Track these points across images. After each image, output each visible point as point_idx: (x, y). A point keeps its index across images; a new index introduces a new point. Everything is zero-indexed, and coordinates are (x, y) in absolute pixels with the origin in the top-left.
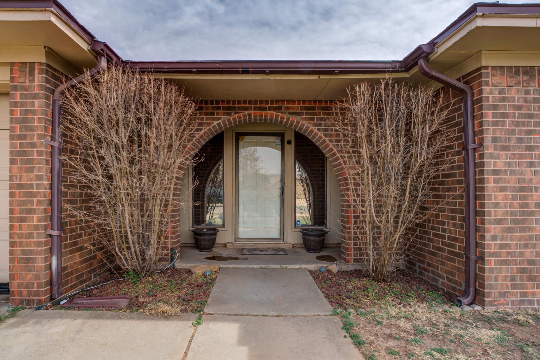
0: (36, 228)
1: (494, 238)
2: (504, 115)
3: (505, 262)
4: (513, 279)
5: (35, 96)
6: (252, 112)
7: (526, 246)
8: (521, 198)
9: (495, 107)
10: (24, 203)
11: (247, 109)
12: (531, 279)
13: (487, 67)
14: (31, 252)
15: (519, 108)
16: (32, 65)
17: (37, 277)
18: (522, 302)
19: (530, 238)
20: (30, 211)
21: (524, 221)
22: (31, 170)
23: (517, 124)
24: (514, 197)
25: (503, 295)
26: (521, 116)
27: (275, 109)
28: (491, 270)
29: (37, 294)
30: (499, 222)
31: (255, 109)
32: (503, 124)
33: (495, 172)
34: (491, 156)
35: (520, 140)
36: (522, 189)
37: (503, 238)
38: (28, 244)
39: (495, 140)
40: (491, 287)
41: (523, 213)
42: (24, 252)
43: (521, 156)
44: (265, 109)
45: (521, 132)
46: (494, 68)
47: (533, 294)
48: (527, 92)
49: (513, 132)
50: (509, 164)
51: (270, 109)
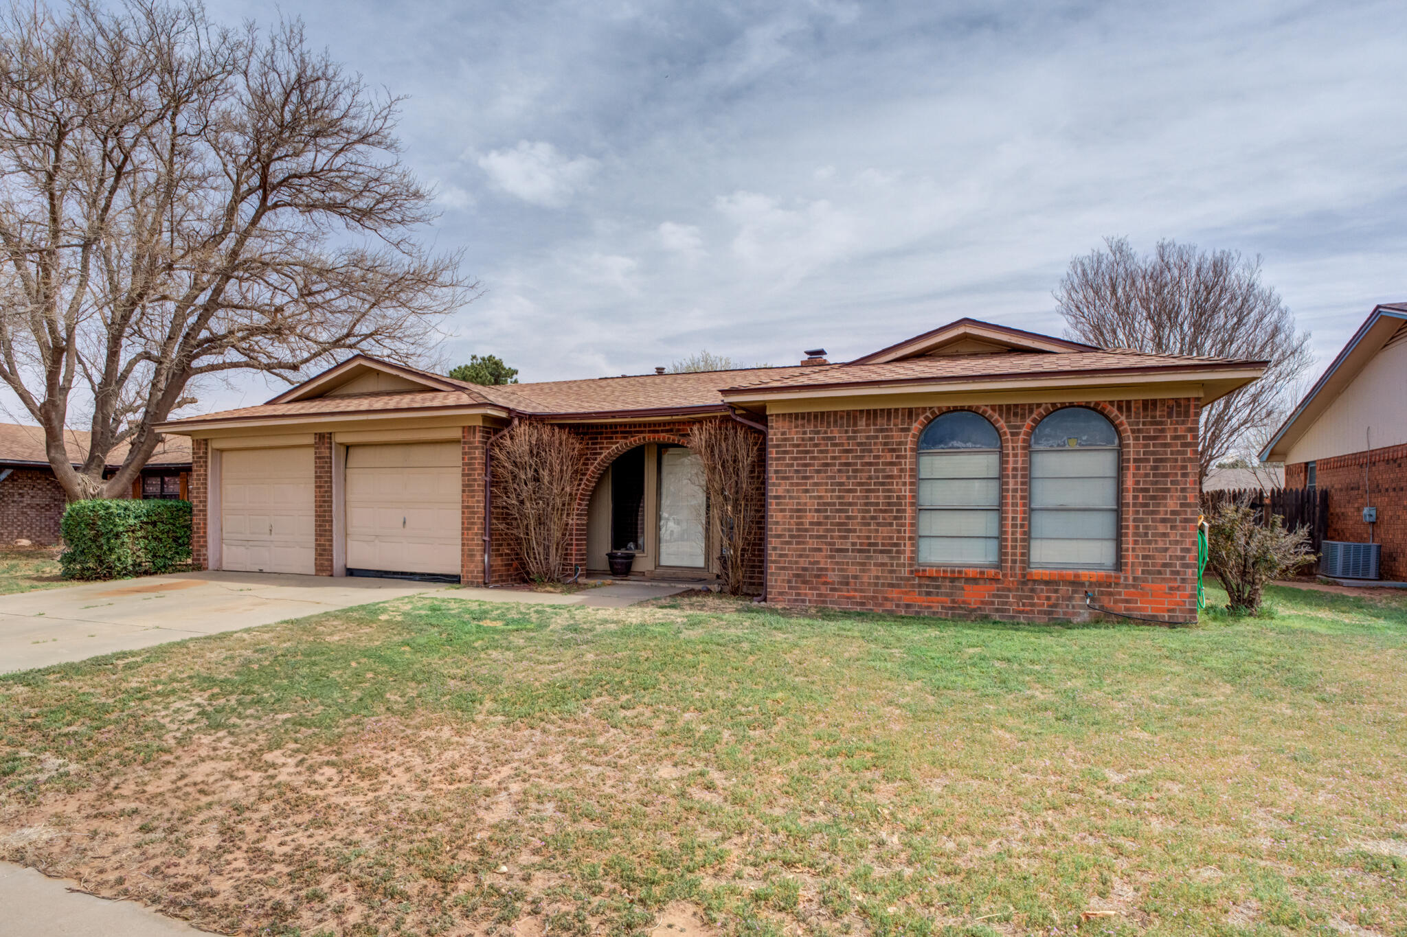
0: (476, 534)
1: (775, 549)
2: (786, 452)
3: (783, 568)
4: (789, 581)
5: (476, 448)
6: (647, 435)
7: (800, 556)
8: (798, 517)
9: (778, 446)
10: (469, 518)
11: (642, 432)
12: (804, 582)
13: (772, 415)
14: (473, 550)
15: (798, 446)
16: (475, 427)
17: (476, 567)
18: (796, 600)
19: (804, 549)
20: (473, 523)
21: (799, 536)
22: (473, 497)
23: (796, 459)
24: (791, 517)
25: (781, 594)
26: (798, 452)
27: (667, 431)
28: (772, 574)
29: (476, 577)
30: (779, 536)
31: (649, 432)
32: (784, 459)
33: (777, 497)
34: (774, 485)
35: (797, 471)
36: (798, 511)
37: (782, 549)
38: (472, 545)
39: (777, 472)
40: (772, 587)
41: (798, 530)
42: (470, 550)
43: (798, 484)
44: (657, 432)
45: (798, 465)
46: (778, 415)
47: (806, 595)
48: (805, 433)
49: (792, 465)
50: (788, 491)
51: (663, 431)
